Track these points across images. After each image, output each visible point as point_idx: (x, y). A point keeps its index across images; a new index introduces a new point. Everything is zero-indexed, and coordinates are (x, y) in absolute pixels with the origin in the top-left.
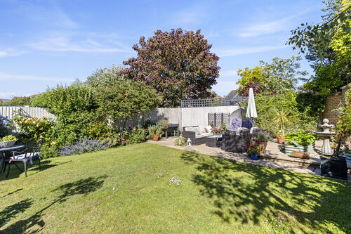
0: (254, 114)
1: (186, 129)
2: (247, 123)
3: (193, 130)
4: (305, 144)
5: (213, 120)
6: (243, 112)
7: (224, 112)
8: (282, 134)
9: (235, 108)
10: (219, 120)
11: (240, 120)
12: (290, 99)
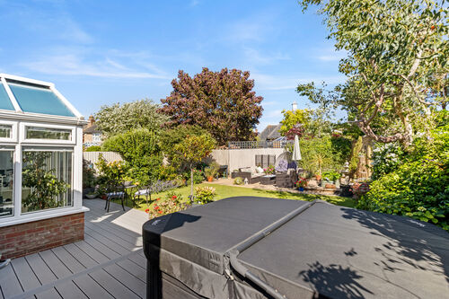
0: (299, 158)
1: (242, 170)
2: (292, 165)
3: (247, 171)
4: (334, 179)
5: (260, 161)
6: (289, 155)
7: (270, 154)
8: (319, 173)
9: (282, 151)
10: (265, 161)
11: (286, 162)
12: (326, 143)
